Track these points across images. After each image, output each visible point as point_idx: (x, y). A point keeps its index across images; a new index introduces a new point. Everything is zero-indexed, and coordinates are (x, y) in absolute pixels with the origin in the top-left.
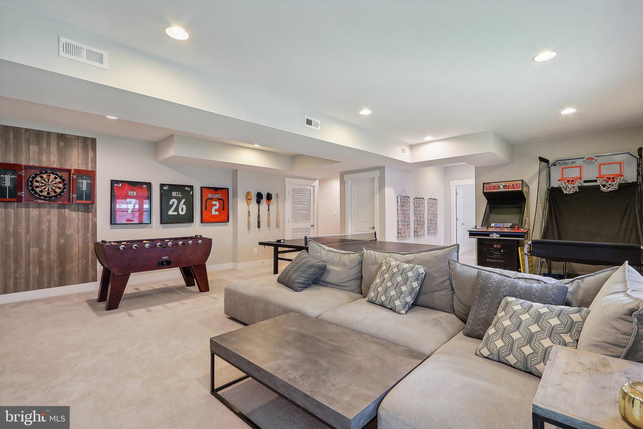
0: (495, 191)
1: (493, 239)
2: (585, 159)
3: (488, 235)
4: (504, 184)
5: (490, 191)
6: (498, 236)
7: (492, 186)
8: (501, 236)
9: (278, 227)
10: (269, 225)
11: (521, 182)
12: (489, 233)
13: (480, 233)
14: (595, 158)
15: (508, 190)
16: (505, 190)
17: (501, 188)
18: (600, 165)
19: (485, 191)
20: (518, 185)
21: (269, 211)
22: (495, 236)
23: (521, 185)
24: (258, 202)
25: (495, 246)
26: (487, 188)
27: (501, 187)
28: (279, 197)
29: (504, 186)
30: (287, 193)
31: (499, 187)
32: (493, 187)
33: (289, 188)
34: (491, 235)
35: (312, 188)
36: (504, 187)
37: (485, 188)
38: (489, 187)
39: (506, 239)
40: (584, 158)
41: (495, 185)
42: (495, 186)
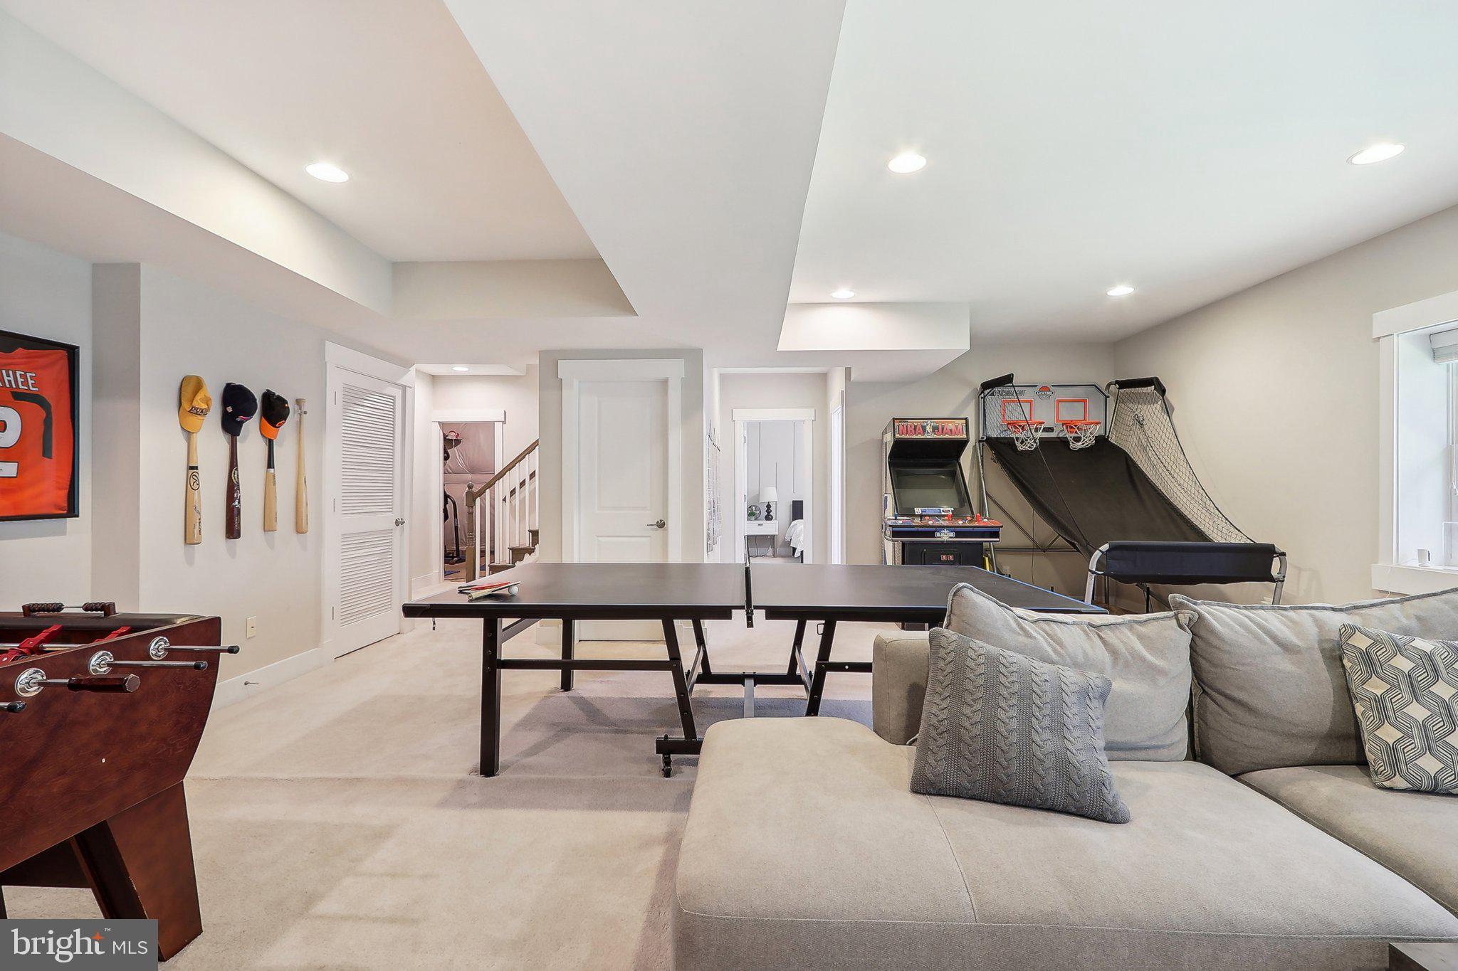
0: (917, 437)
1: (942, 543)
2: (1038, 388)
3: (932, 534)
4: (932, 424)
5: (907, 437)
6: (952, 534)
7: (911, 426)
8: (958, 534)
9: (299, 529)
10: (268, 526)
11: (964, 421)
12: (934, 529)
13: (915, 529)
14: (1052, 388)
15: (941, 436)
16: (935, 436)
17: (928, 433)
18: (1059, 401)
19: (897, 436)
20: (960, 427)
21: (270, 464)
22: (946, 536)
23: (964, 428)
24: (231, 426)
25: (944, 557)
26: (900, 431)
27: (929, 429)
28: (305, 413)
29: (935, 429)
30: (330, 397)
31: (924, 428)
32: (912, 429)
33: (335, 383)
34: (938, 534)
35: (397, 393)
36: (933, 431)
37: (897, 430)
38: (905, 426)
39: (966, 542)
40: (1036, 386)
41: (916, 424)
42: (915, 426)
